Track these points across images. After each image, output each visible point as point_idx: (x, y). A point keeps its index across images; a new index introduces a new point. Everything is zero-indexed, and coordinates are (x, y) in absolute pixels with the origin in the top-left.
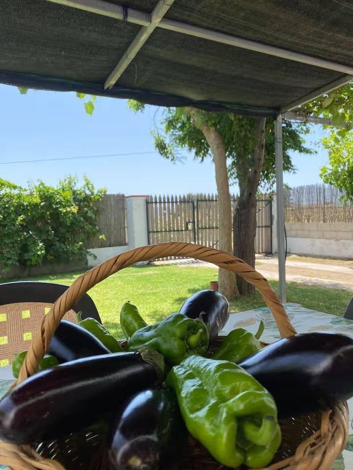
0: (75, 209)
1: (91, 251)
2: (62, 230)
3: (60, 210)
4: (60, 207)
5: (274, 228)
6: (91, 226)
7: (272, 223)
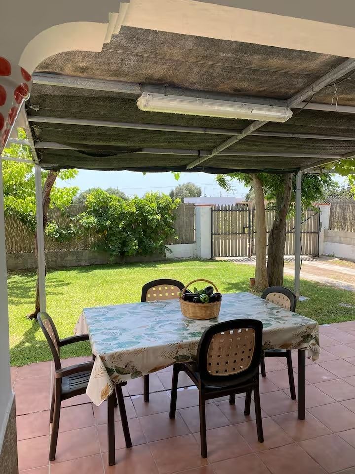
0: (158, 217)
1: (169, 247)
2: (149, 231)
3: (149, 217)
4: (149, 215)
5: (322, 233)
6: (169, 229)
7: (319, 229)
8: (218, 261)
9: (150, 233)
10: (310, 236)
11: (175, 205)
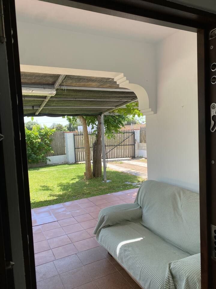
0: (39, 140)
1: (49, 157)
2: (35, 149)
3: (33, 141)
5: (136, 145)
6: (48, 147)
7: (135, 143)
8: (79, 164)
9: (36, 150)
10: (130, 147)
11: (52, 133)
